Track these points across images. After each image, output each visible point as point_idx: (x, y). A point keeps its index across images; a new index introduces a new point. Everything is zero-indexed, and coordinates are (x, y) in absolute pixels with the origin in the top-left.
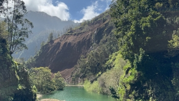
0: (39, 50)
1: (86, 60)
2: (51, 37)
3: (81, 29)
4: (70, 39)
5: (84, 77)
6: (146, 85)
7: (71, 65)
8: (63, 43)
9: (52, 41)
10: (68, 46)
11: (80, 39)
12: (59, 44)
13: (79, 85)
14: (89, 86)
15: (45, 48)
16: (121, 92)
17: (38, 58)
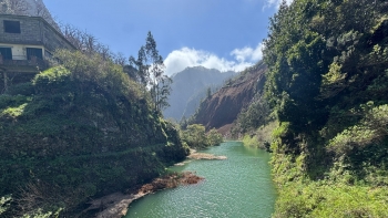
0: (198, 107)
1: (246, 113)
2: (209, 92)
3: (242, 78)
4: (229, 92)
5: (244, 131)
6: (299, 137)
7: (231, 119)
8: (221, 98)
9: (210, 97)
10: (227, 100)
11: (240, 90)
12: (217, 98)
13: (240, 140)
14: (247, 141)
15: (204, 105)
16: (274, 146)
17: (198, 116)
